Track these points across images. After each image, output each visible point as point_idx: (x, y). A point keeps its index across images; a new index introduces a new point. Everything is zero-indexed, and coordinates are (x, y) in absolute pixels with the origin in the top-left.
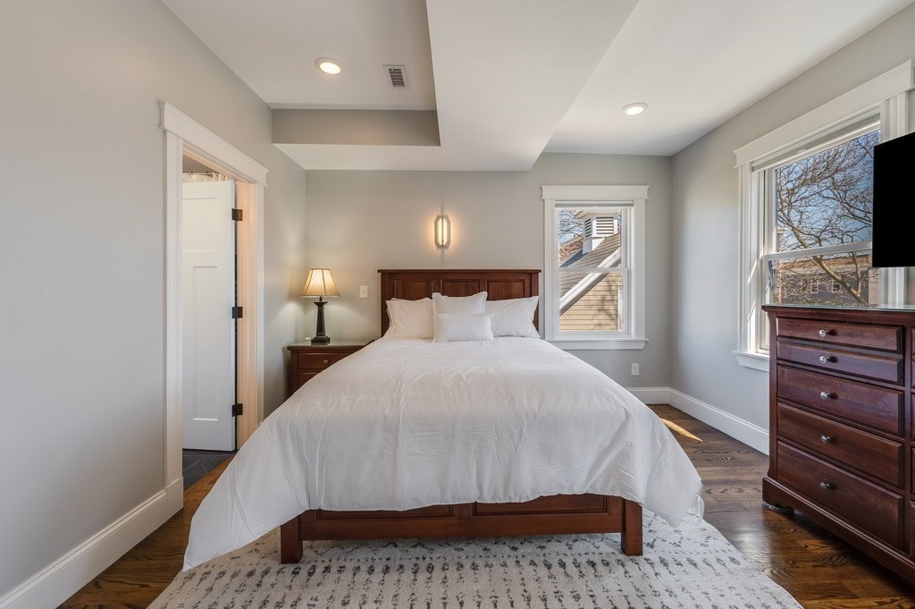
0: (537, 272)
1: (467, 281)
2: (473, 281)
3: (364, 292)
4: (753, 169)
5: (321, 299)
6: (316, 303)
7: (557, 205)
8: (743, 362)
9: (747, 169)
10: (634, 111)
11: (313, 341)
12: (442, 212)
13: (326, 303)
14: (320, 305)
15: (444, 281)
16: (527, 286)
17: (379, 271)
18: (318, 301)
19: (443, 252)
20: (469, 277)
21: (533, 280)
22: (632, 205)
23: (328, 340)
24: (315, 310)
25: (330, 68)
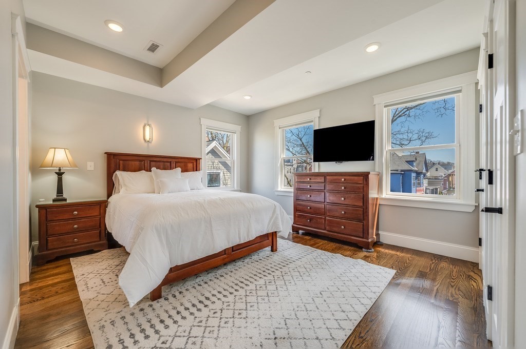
0: (200, 159)
1: (163, 162)
2: (167, 162)
3: (90, 166)
4: (280, 128)
5: (60, 170)
6: (56, 173)
7: (207, 128)
8: (277, 193)
9: (278, 128)
10: (248, 98)
11: (54, 201)
12: (148, 122)
13: (63, 173)
14: (60, 174)
15: (151, 161)
16: (195, 166)
17: (106, 153)
18: (58, 171)
19: (148, 145)
20: (165, 160)
21: (198, 164)
22: (235, 133)
23: (65, 200)
24: (55, 178)
25: (115, 28)
